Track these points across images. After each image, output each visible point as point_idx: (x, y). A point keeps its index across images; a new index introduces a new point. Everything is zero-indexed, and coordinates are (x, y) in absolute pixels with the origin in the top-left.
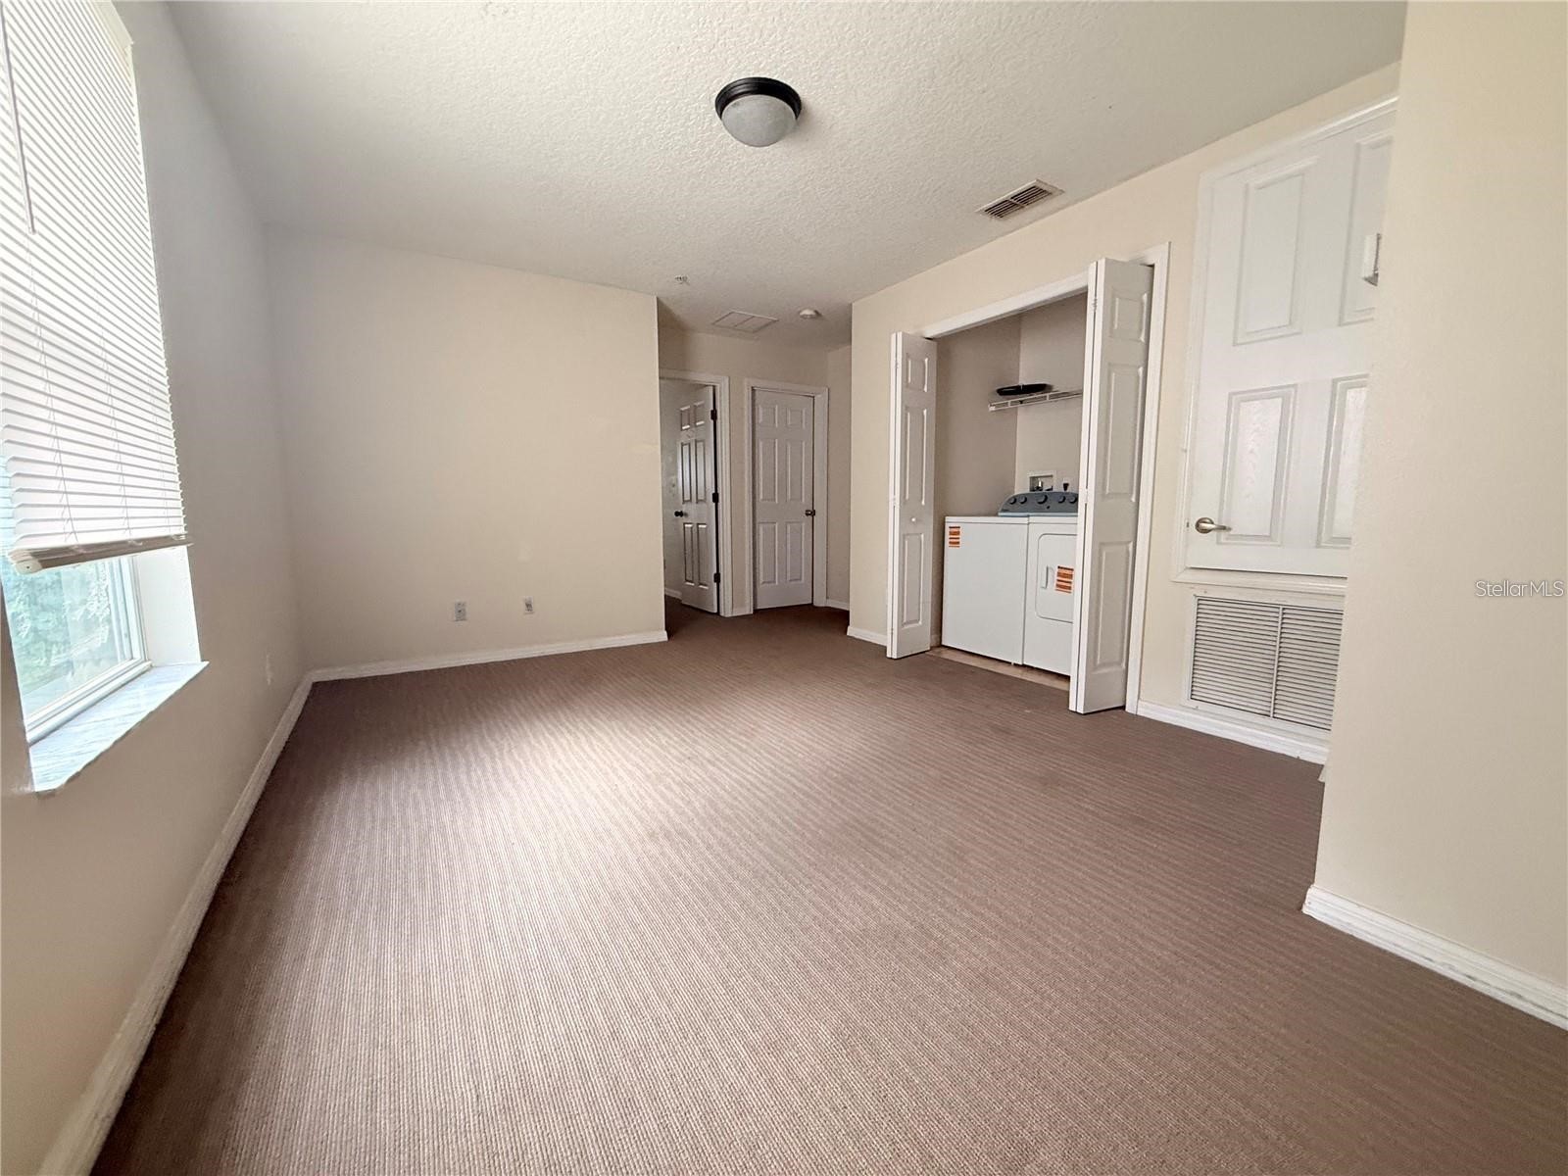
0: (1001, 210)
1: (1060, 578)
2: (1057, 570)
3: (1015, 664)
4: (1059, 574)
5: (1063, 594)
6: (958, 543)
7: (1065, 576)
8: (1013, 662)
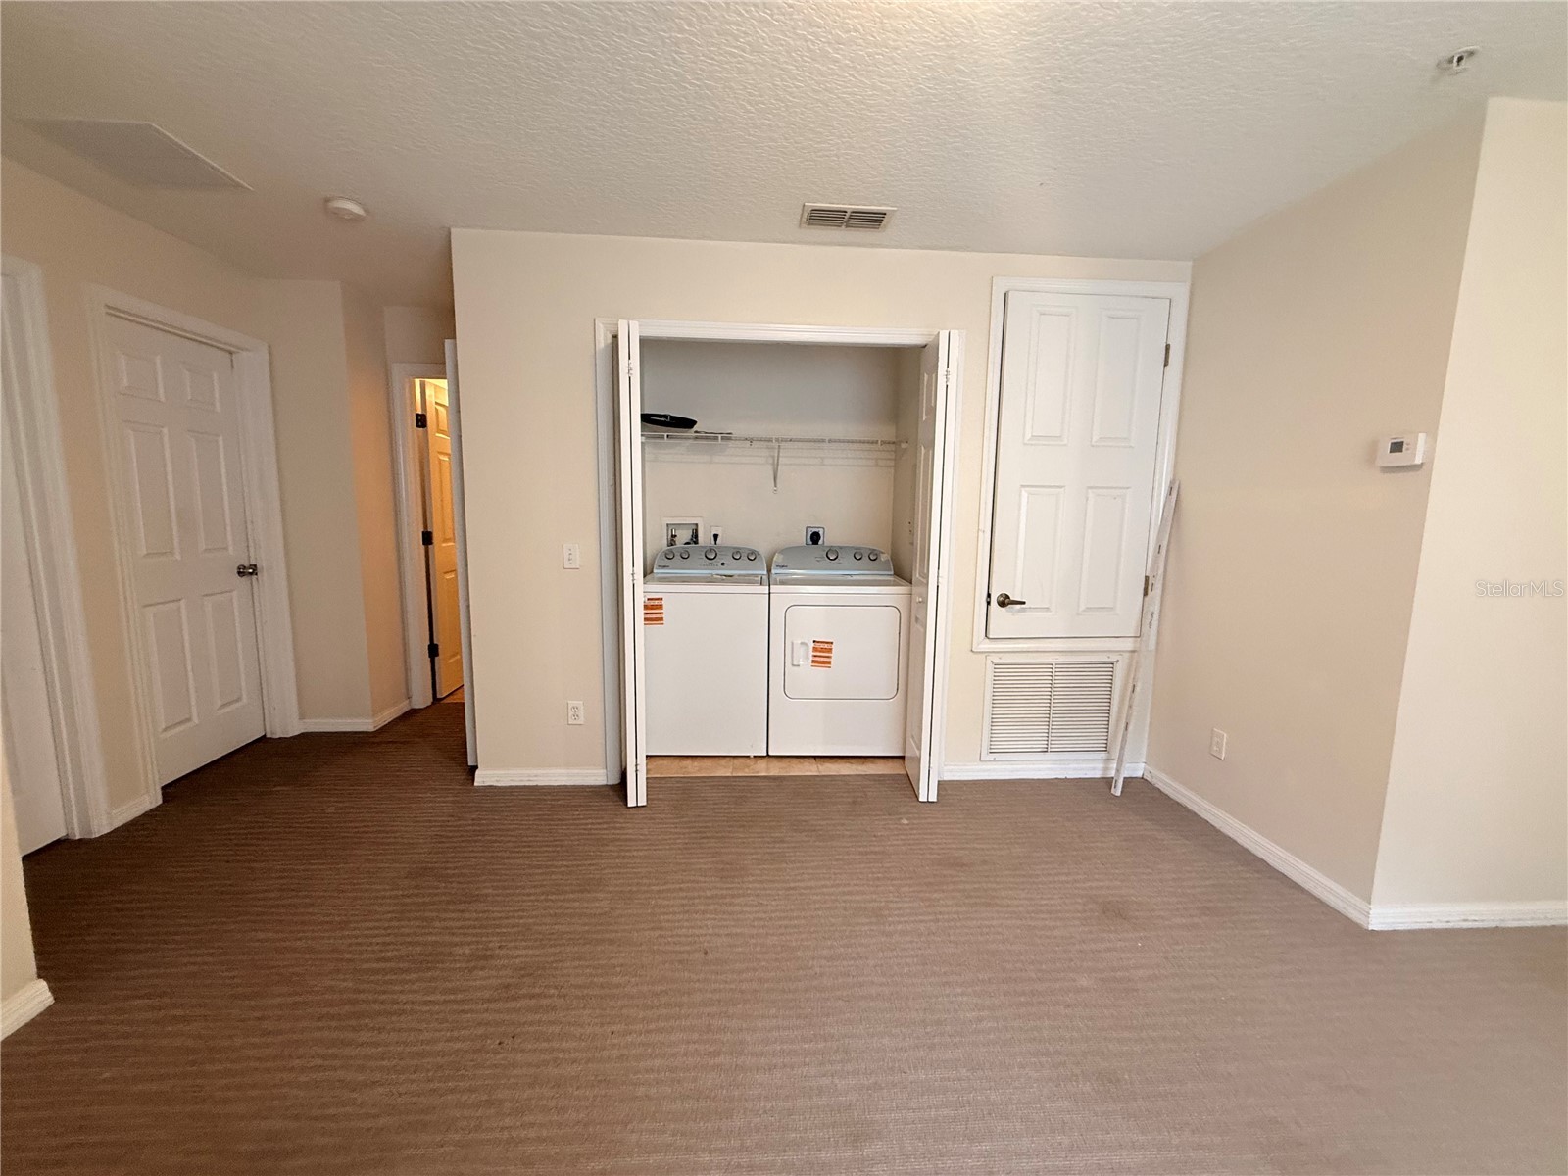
0: (820, 217)
1: (815, 654)
2: (813, 644)
3: (755, 756)
4: (815, 649)
5: (821, 671)
6: (662, 619)
7: (822, 650)
8: (752, 754)
